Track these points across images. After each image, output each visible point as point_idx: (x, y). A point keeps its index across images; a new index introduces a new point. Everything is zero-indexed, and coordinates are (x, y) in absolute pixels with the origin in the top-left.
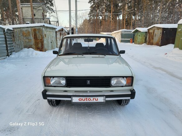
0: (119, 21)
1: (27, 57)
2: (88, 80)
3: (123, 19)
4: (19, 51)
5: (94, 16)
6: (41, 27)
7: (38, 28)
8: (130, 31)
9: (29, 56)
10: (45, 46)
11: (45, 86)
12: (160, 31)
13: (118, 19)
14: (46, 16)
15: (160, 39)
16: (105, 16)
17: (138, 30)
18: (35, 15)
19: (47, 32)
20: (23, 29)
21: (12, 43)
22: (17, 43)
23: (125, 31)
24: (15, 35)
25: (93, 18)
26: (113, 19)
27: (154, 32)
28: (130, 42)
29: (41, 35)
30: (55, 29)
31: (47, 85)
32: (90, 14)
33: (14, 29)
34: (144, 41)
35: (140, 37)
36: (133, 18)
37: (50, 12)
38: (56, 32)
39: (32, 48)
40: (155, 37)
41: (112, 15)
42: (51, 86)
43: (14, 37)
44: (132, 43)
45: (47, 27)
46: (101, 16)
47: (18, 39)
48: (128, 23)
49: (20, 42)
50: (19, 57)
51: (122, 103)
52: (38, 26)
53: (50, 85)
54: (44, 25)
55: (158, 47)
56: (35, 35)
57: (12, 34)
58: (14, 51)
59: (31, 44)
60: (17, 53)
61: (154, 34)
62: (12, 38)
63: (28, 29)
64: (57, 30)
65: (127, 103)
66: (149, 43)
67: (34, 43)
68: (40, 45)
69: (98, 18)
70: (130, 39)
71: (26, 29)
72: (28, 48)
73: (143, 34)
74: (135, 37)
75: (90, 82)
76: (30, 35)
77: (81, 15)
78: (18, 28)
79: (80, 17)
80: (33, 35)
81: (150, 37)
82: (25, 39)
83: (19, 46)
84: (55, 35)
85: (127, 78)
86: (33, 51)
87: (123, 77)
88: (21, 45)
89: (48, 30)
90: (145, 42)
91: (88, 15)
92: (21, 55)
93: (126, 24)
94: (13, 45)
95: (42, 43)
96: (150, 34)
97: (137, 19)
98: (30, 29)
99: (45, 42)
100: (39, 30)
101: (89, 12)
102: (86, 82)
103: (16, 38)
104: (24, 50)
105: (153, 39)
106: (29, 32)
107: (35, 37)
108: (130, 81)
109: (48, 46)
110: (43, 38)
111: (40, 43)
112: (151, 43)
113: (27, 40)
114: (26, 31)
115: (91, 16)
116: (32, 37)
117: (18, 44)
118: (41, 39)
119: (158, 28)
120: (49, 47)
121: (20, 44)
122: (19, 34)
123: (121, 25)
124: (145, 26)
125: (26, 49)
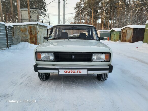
0: (98, 24)
1: (23, 48)
2: (73, 55)
3: (102, 23)
4: (17, 44)
5: (78, 20)
6: (36, 25)
7: (33, 25)
8: (107, 31)
9: (25, 48)
10: (39, 41)
11: (37, 61)
12: (132, 31)
13: (97, 22)
14: (40, 18)
15: (132, 37)
16: (87, 20)
17: (114, 30)
18: (31, 17)
19: (41, 30)
20: (21, 27)
21: (12, 38)
22: (16, 37)
23: (103, 31)
24: (14, 31)
25: (77, 21)
26: (93, 22)
27: (126, 32)
28: (107, 40)
29: (36, 32)
30: (47, 27)
31: (38, 60)
32: (75, 18)
33: (14, 27)
34: (118, 39)
35: (115, 36)
36: (110, 22)
37: (44, 16)
38: (47, 30)
39: (27, 42)
40: (128, 35)
41: (92, 19)
42: (42, 61)
43: (13, 32)
44: (109, 40)
45: (40, 25)
46: (84, 19)
47: (16, 34)
48: (105, 26)
49: (18, 37)
50: (16, 49)
51: (102, 78)
52: (33, 24)
53: (41, 59)
54: (38, 24)
55: (130, 44)
56: (30, 31)
57: (12, 30)
58: (13, 44)
59: (27, 39)
60: (15, 45)
61: (127, 33)
62: (12, 34)
63: (25, 26)
64: (48, 28)
65: (106, 78)
66: (123, 40)
67: (29, 38)
68: (34, 40)
69: (81, 21)
70: (107, 37)
71: (23, 26)
72: (25, 42)
73: (118, 33)
74: (111, 36)
75: (75, 57)
76: (26, 31)
77: (68, 19)
78: (17, 26)
79: (67, 20)
80: (29, 31)
81: (124, 36)
82: (22, 34)
83: (17, 40)
84: (47, 32)
85: (106, 55)
86: (28, 44)
87: (102, 53)
88: (19, 40)
89: (41, 27)
90: (120, 39)
91: (74, 19)
92: (19, 47)
93: (104, 26)
94: (12, 40)
95: (36, 37)
96: (123, 33)
97: (113, 23)
98: (26, 27)
99: (38, 37)
100: (34, 27)
101: (74, 17)
102: (71, 57)
103: (15, 33)
104: (21, 43)
105: (126, 37)
106: (26, 29)
107: (31, 33)
108: (108, 57)
109: (41, 40)
110: (37, 33)
111: (34, 38)
112: (124, 41)
113: (24, 35)
114: (23, 28)
115: (76, 20)
116: (28, 33)
117: (16, 39)
118: (35, 35)
119: (130, 28)
120: (41, 42)
121: (18, 38)
122: (18, 31)
123: (100, 27)
124: (119, 27)
125: (23, 43)
